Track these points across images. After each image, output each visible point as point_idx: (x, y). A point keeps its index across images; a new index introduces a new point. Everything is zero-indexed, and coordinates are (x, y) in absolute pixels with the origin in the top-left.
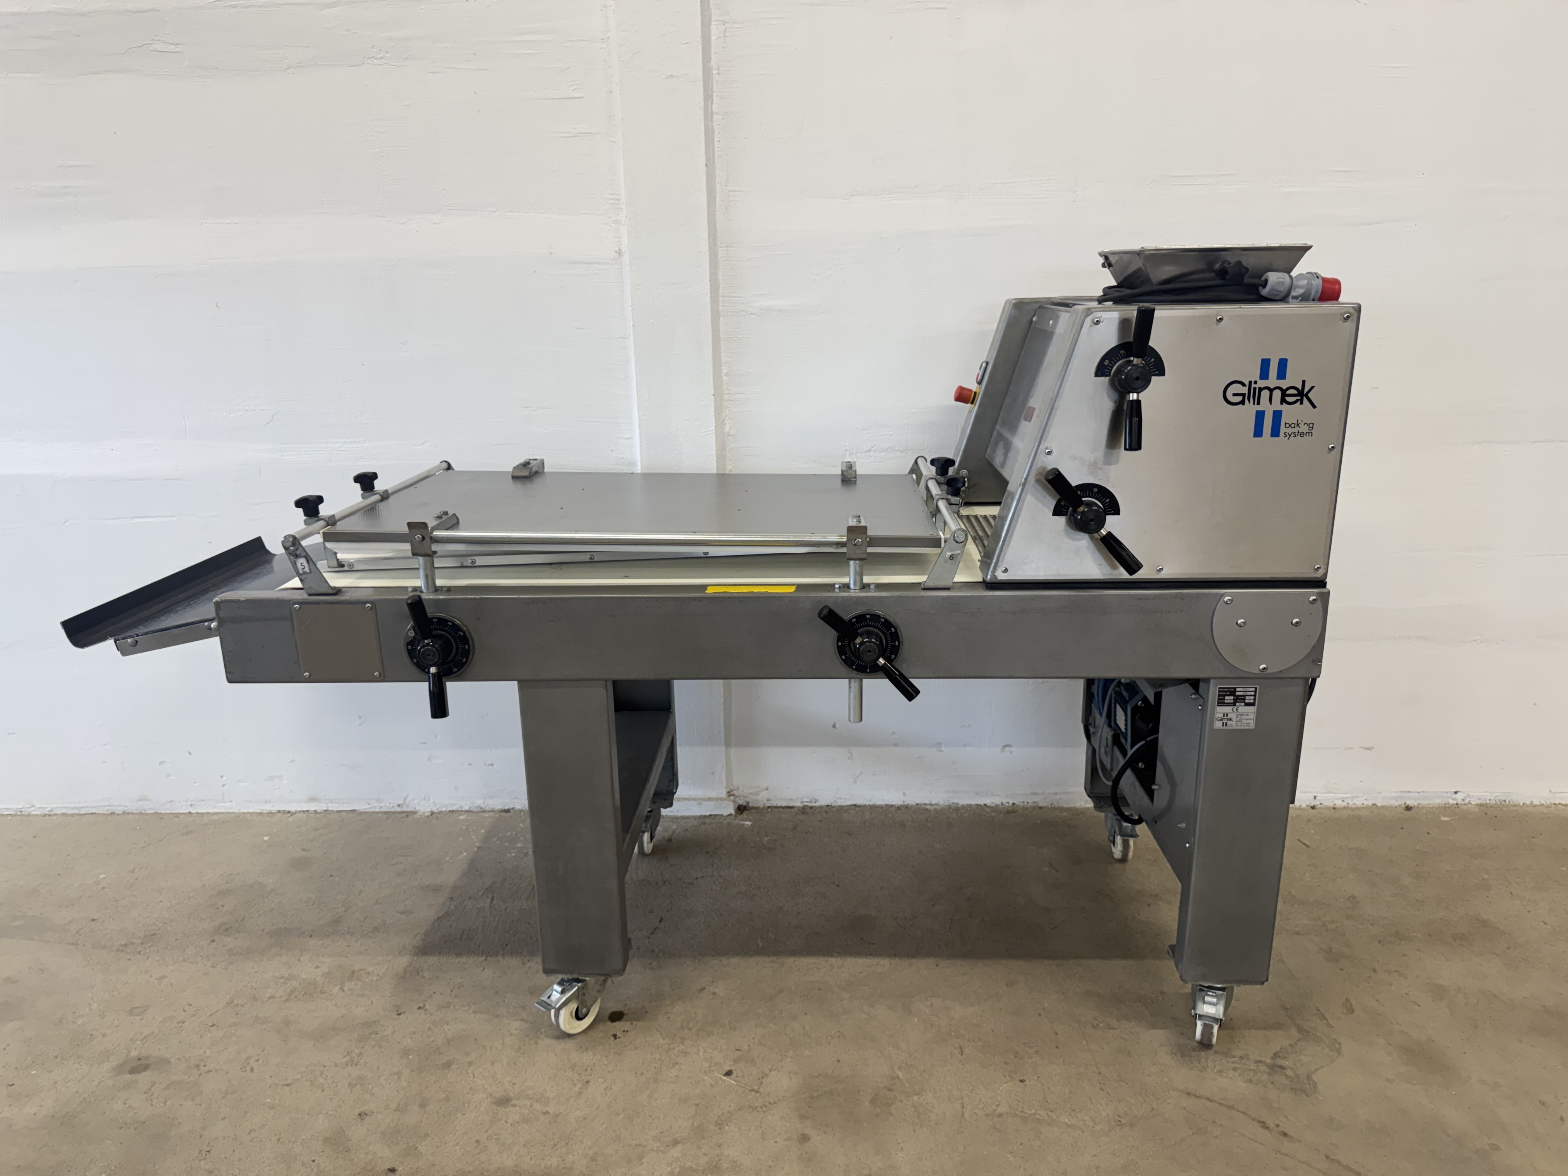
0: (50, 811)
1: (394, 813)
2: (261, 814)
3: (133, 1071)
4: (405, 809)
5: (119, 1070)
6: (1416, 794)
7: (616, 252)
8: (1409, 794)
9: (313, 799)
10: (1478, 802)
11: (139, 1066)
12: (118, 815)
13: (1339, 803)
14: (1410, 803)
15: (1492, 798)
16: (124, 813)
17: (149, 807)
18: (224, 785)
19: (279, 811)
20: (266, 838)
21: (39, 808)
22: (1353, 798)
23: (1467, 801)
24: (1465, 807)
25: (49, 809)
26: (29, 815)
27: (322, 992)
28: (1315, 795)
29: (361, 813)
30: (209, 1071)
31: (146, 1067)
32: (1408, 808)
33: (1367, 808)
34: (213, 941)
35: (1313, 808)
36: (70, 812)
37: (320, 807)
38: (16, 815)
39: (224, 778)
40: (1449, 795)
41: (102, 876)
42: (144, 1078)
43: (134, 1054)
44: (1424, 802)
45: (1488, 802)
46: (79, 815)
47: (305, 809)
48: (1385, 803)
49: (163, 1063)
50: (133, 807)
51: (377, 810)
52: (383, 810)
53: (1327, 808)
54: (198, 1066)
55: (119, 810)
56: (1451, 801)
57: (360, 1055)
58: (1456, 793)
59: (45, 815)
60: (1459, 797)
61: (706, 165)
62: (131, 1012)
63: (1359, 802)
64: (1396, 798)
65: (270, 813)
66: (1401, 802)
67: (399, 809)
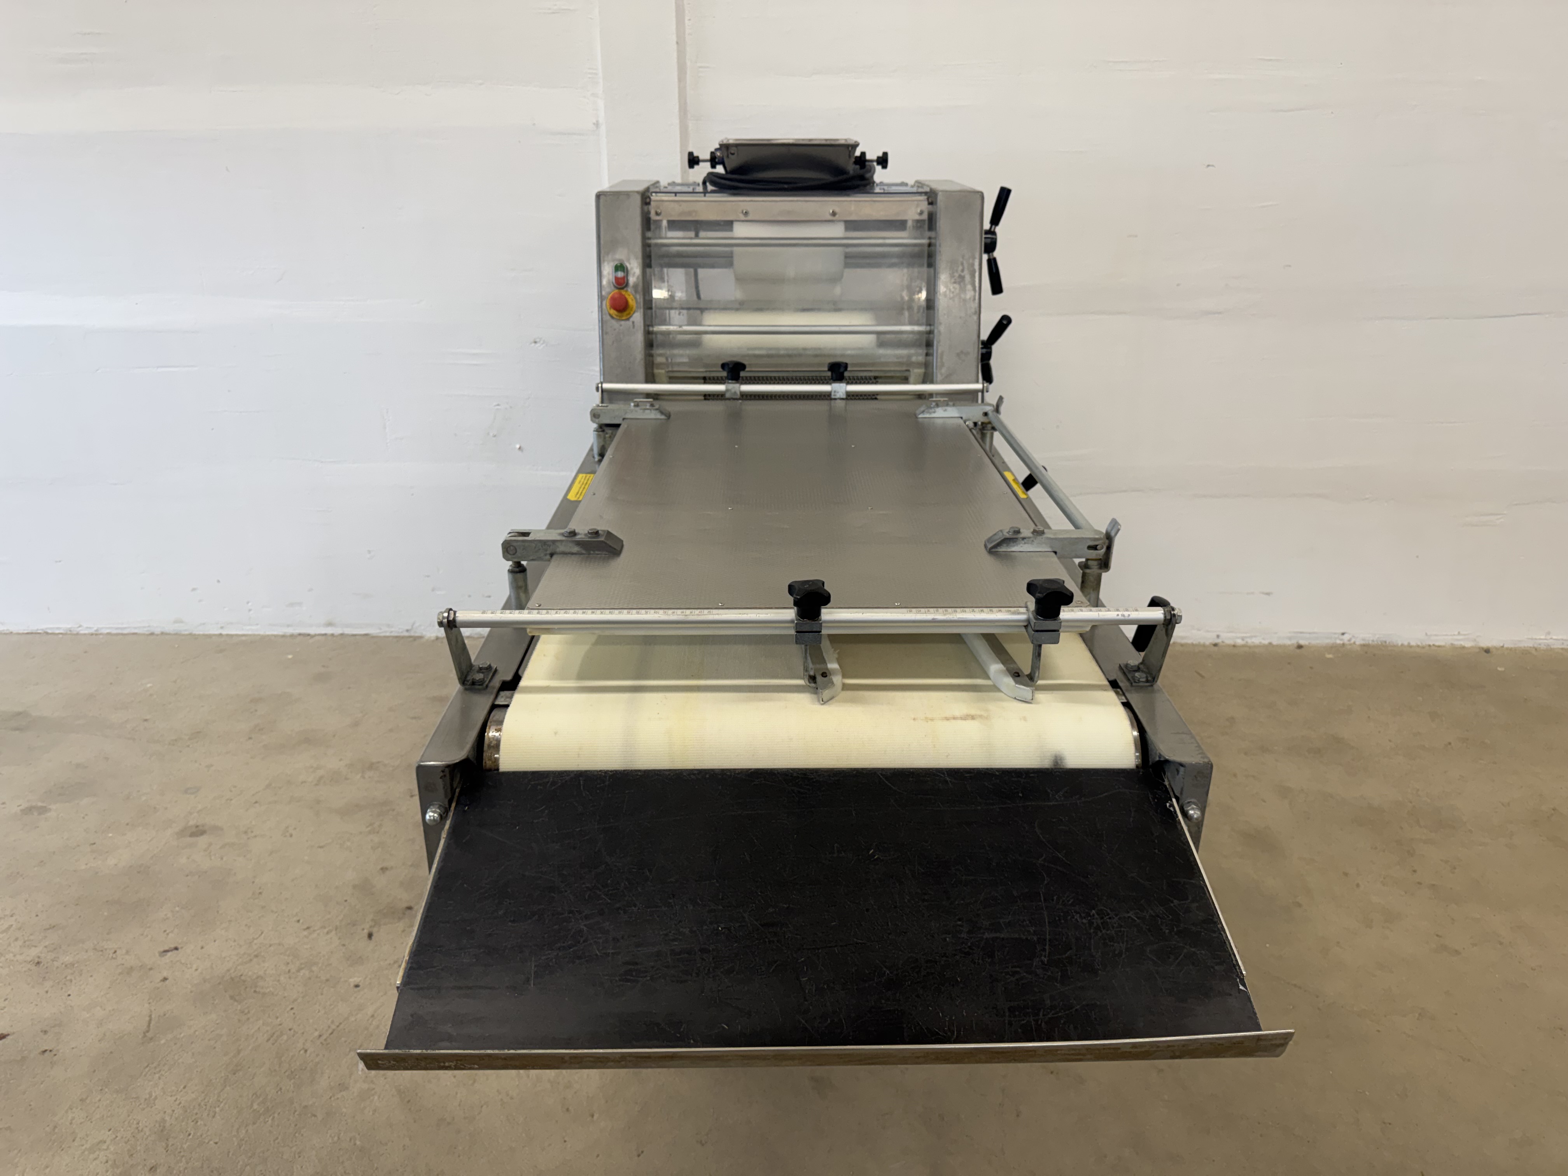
0: (97, 630)
1: (403, 637)
2: (283, 636)
3: (193, 835)
4: (412, 634)
5: (181, 833)
6: (1308, 636)
7: (594, 124)
8: (1302, 635)
9: (330, 624)
10: (1362, 642)
11: (198, 831)
12: (157, 635)
13: (1239, 642)
14: (1302, 642)
15: (1375, 639)
16: (162, 633)
17: (184, 629)
18: (250, 610)
19: (300, 634)
20: (290, 657)
21: (87, 628)
22: (1251, 637)
23: (1352, 641)
24: (1349, 647)
25: (95, 629)
26: (78, 634)
27: (346, 779)
28: (1218, 633)
29: (373, 637)
30: (255, 836)
31: (203, 833)
32: (1300, 647)
33: (1264, 646)
34: (250, 738)
35: (1215, 645)
36: (114, 632)
37: (337, 631)
38: (66, 634)
39: (250, 604)
40: (1336, 636)
41: (149, 685)
42: (203, 841)
43: (191, 823)
44: (1314, 642)
45: (1370, 642)
46: (122, 634)
47: (323, 632)
48: (1281, 642)
49: (216, 829)
50: (170, 628)
51: (388, 634)
52: (393, 634)
53: (1229, 646)
54: (246, 832)
55: (158, 631)
56: (1338, 642)
57: (380, 826)
58: (1343, 634)
59: (92, 634)
60: (1346, 637)
61: (677, 43)
62: (186, 791)
63: (1256, 641)
64: (1290, 638)
65: (292, 636)
66: (1294, 642)
67: (406, 634)
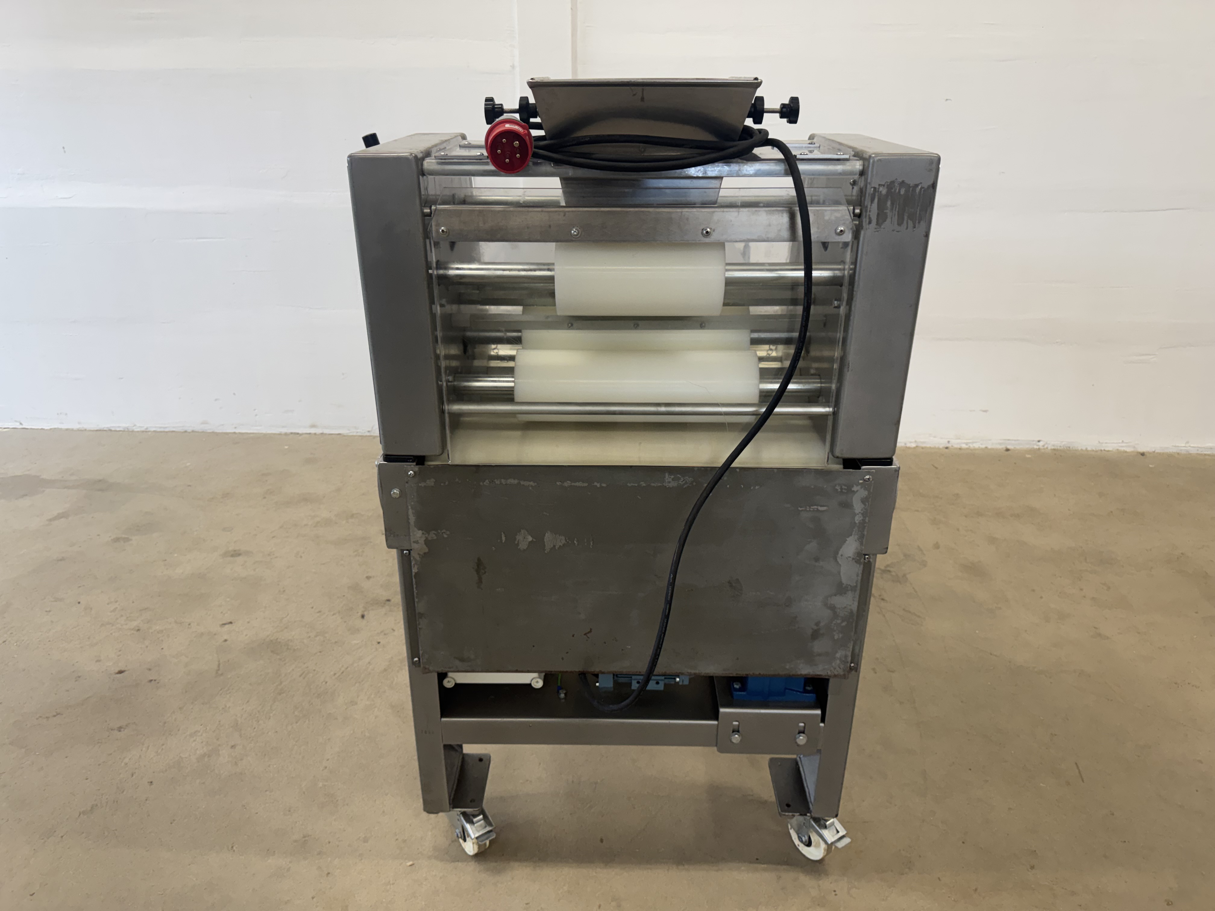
0: (147, 428)
1: (366, 436)
2: (280, 434)
3: (232, 556)
4: (372, 434)
5: (226, 554)
6: (1013, 442)
8: (1009, 442)
9: (313, 426)
10: (1053, 448)
11: (236, 554)
12: (189, 433)
13: (964, 446)
14: (1009, 447)
15: (1062, 446)
16: (193, 431)
17: (208, 428)
18: (256, 415)
19: (292, 433)
20: (286, 447)
21: (139, 427)
22: (973, 443)
23: (1046, 447)
24: (1043, 451)
25: (145, 428)
26: (133, 431)
27: (336, 523)
28: (949, 440)
29: (344, 436)
30: (276, 557)
31: (239, 555)
32: (1007, 450)
33: (982, 449)
34: (265, 498)
35: (947, 448)
36: (159, 430)
37: (318, 431)
38: (124, 431)
39: (256, 411)
40: (1034, 442)
41: (188, 464)
42: (240, 560)
43: (230, 549)
44: (1018, 447)
45: (1059, 448)
46: (164, 432)
47: (308, 432)
48: (994, 447)
49: (248, 553)
50: (199, 428)
51: (355, 434)
52: (358, 434)
53: (956, 449)
54: (269, 555)
55: (190, 430)
56: (1035, 447)
57: (363, 552)
58: (1039, 441)
59: (143, 432)
60: (1041, 444)
62: (224, 529)
63: (976, 446)
64: (1000, 444)
65: (286, 434)
66: (1003, 447)
67: (368, 434)
